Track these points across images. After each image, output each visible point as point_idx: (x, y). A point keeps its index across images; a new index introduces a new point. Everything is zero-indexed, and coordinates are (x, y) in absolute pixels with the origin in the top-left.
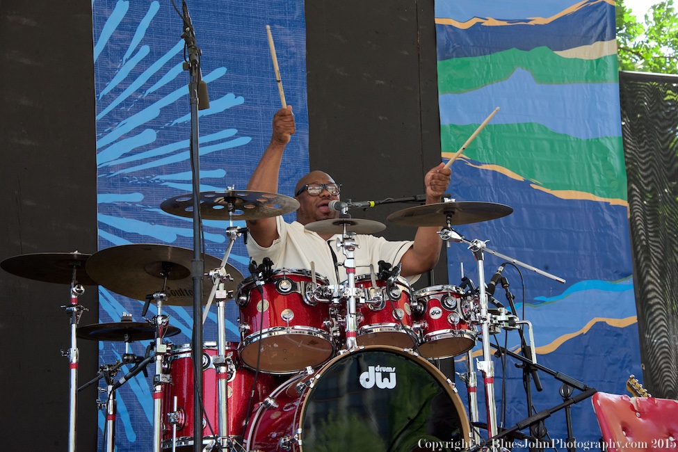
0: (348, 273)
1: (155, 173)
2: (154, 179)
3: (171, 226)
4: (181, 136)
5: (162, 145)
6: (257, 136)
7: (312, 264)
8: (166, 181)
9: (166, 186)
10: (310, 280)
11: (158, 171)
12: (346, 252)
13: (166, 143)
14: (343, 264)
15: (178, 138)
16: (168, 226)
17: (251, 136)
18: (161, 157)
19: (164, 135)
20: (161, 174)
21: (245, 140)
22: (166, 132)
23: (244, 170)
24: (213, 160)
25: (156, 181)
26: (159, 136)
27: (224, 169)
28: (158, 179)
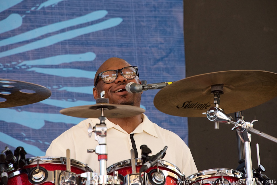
0: (99, 160)
1: (21, 59)
2: (20, 65)
3: (39, 112)
4: (49, 20)
5: (28, 30)
6: (128, 17)
7: (68, 151)
8: (33, 66)
9: (33, 72)
10: (63, 168)
11: (24, 56)
12: (98, 137)
13: (33, 27)
14: (94, 151)
15: (45, 23)
16: (35, 112)
17: (122, 17)
18: (27, 42)
19: (30, 19)
20: (28, 59)
21: (116, 22)
22: (32, 17)
23: (114, 52)
24: (82, 44)
25: (23, 67)
26: (25, 20)
27: (94, 52)
28: (24, 65)
